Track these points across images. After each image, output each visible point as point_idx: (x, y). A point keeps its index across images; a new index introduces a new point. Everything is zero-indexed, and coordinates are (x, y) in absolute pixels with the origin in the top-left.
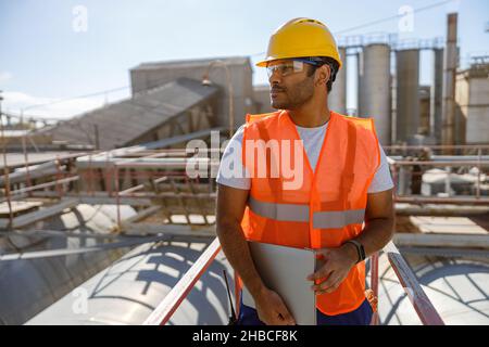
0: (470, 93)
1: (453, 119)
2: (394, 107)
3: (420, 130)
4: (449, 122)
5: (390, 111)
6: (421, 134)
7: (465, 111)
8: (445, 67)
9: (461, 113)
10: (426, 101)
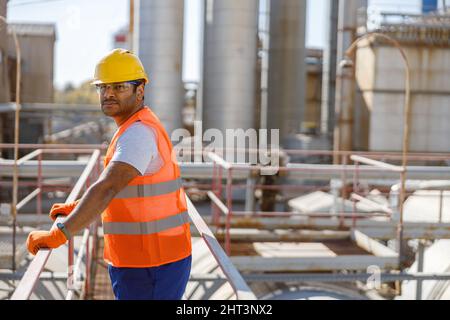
0: (376, 71)
1: (352, 111)
2: (264, 84)
3: (305, 126)
4: (346, 116)
5: (258, 91)
6: (307, 134)
7: (369, 97)
8: (341, 25)
9: (363, 101)
10: (316, 76)
